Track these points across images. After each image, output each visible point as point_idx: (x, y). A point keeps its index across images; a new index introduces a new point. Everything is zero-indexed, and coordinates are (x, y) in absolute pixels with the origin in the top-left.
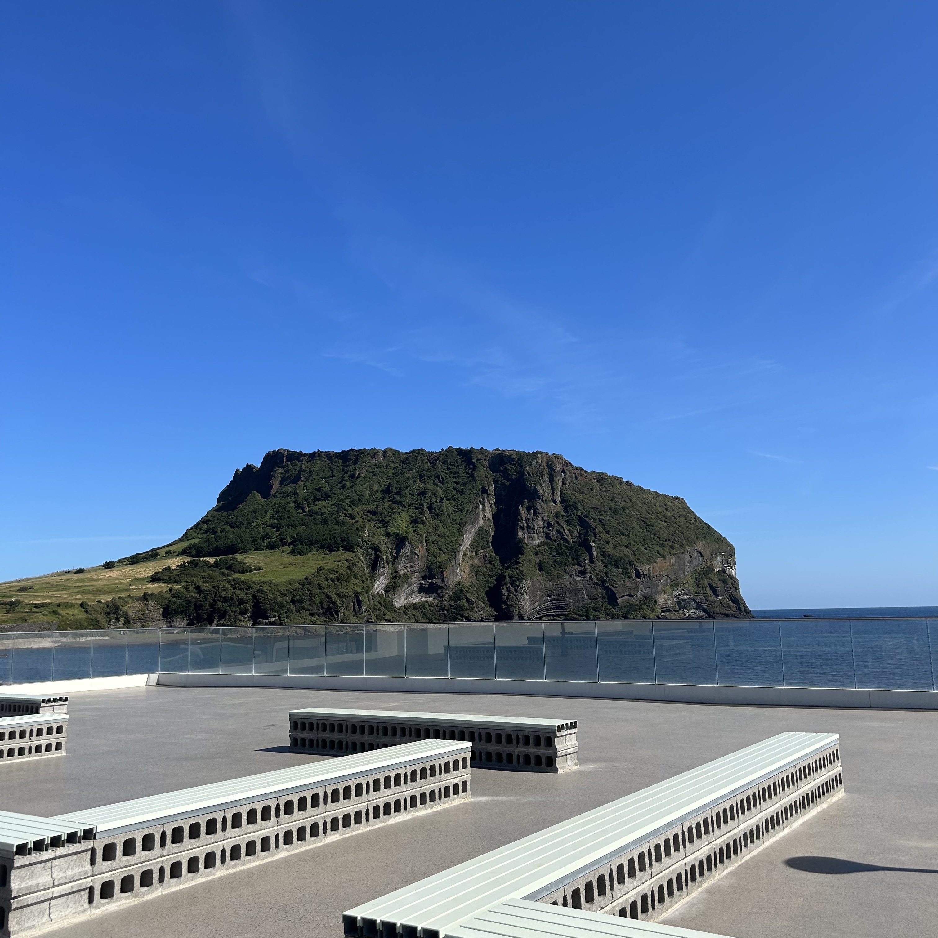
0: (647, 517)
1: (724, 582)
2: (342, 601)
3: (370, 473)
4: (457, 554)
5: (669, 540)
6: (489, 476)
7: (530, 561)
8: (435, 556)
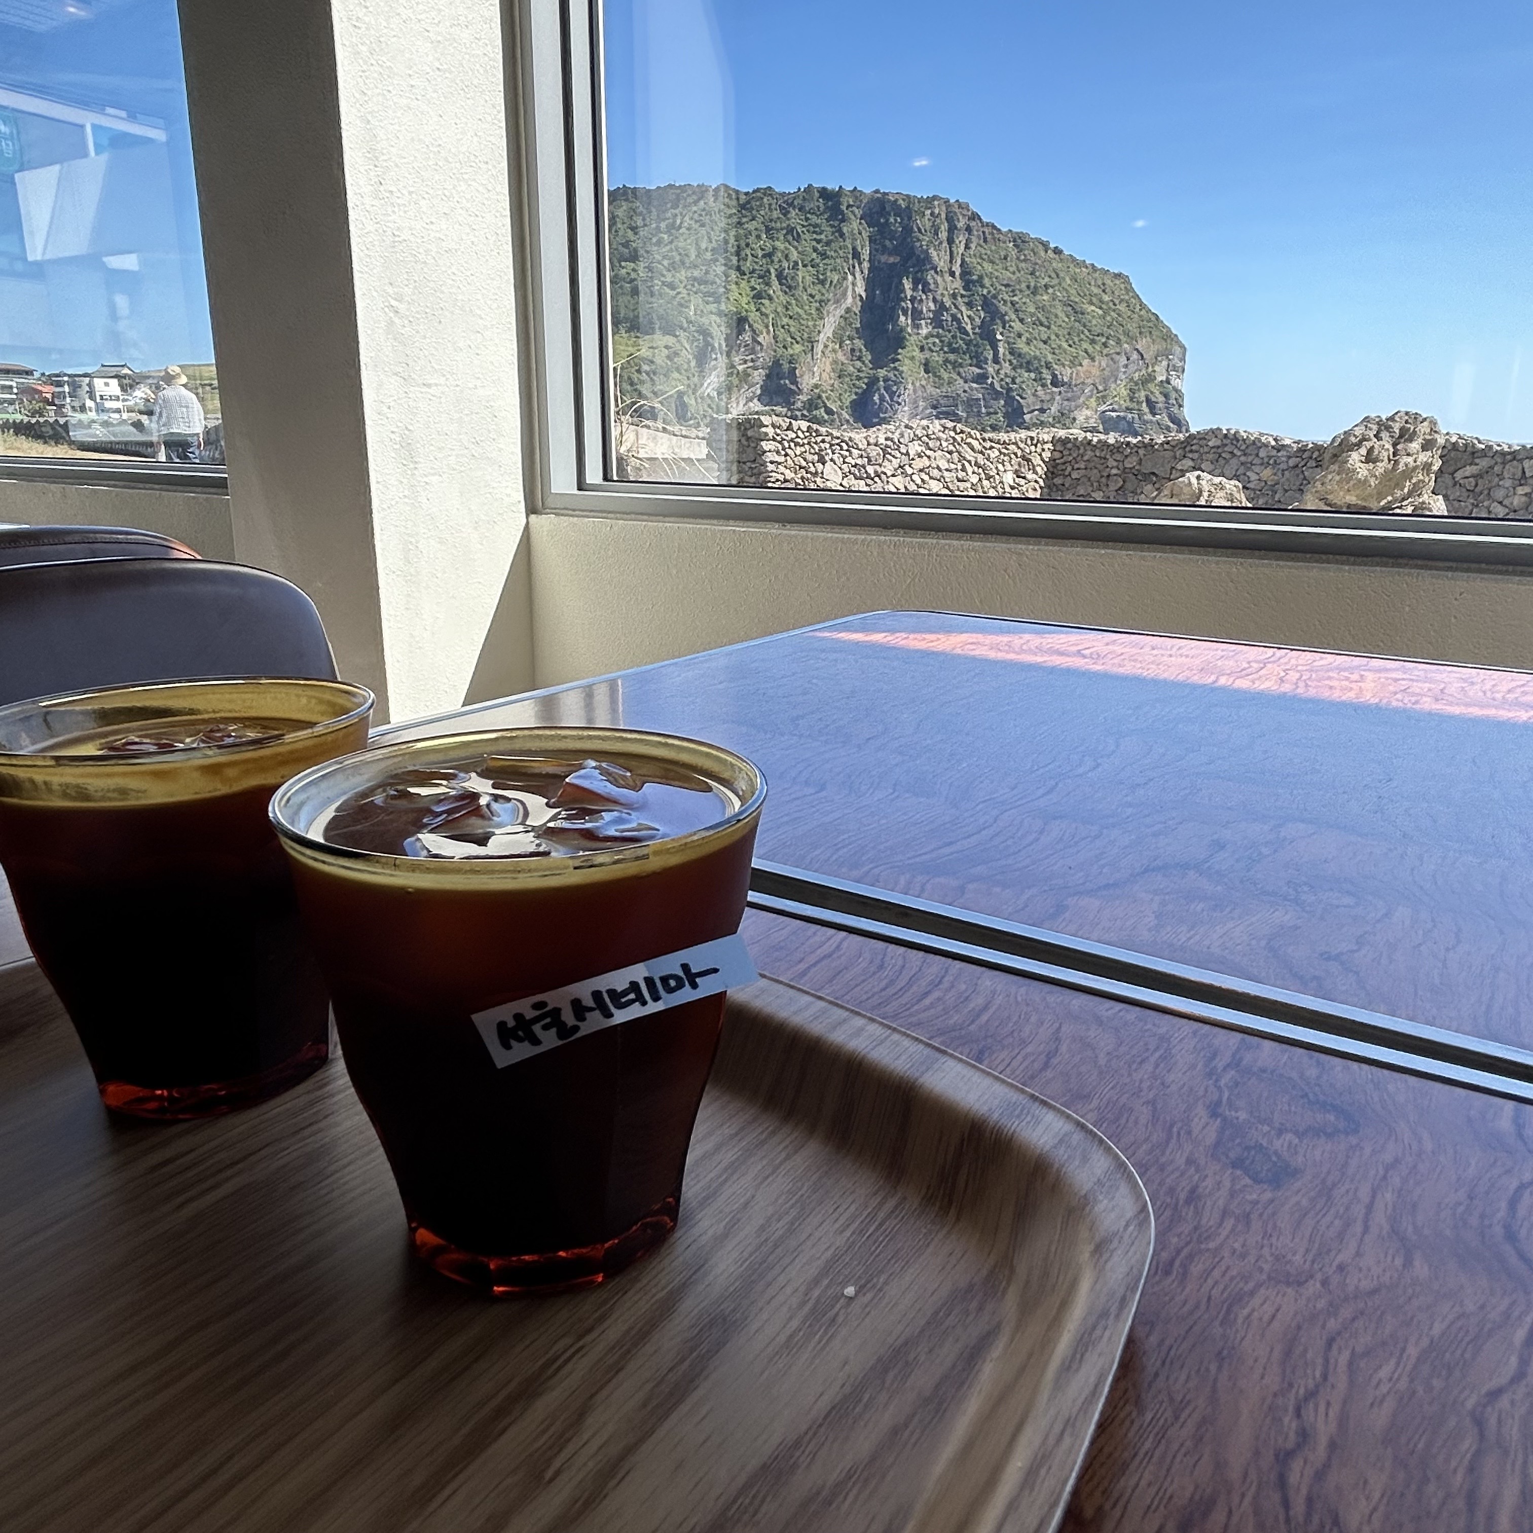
0: (1077, 300)
1: (1166, 396)
3: (696, 221)
4: (815, 344)
5: (1103, 335)
6: (863, 232)
7: (912, 358)
8: (785, 347)
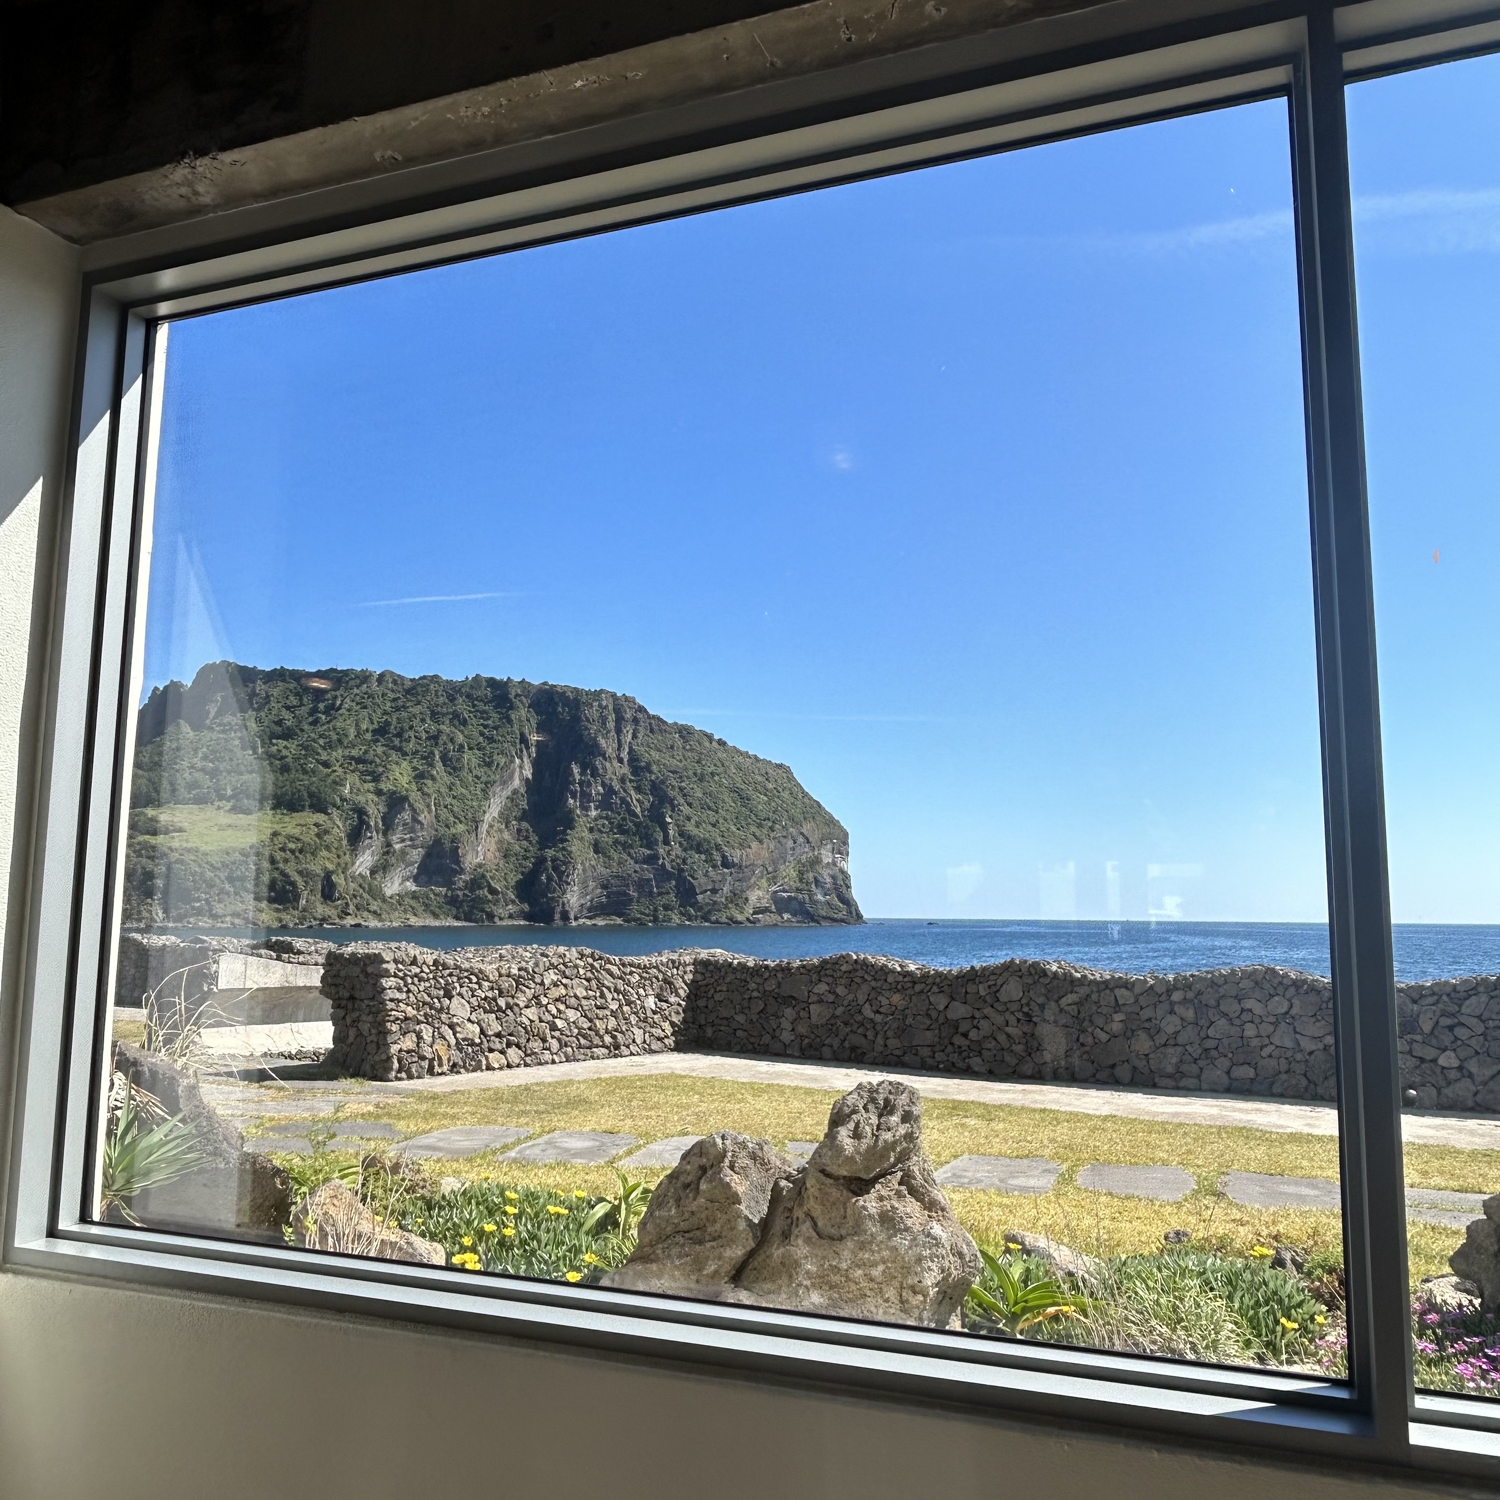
0: (743, 787)
1: (834, 877)
2: (306, 882)
3: (357, 704)
4: (480, 824)
5: (769, 819)
6: (532, 720)
7: (581, 839)
8: (447, 826)
